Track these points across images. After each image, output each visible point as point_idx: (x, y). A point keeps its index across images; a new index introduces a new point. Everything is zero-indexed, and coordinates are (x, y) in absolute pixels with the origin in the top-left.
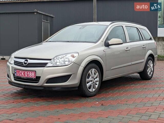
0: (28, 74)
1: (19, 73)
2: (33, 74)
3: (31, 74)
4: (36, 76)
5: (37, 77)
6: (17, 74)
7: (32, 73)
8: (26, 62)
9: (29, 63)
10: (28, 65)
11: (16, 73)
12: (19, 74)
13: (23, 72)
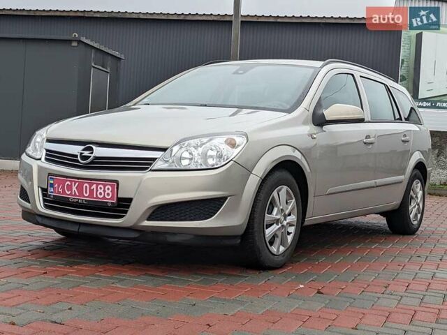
0: (92, 191)
1: (63, 188)
2: (107, 191)
3: (102, 191)
4: (119, 196)
5: (119, 200)
6: (55, 189)
7: (105, 186)
8: (86, 153)
9: (97, 156)
10: (92, 162)
11: (52, 185)
12: (64, 191)
13: (77, 184)
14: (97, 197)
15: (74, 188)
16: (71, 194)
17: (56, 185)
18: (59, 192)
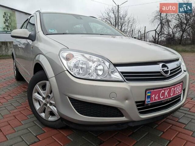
0: (174, 91)
1: (159, 95)
2: (180, 89)
7: (179, 86)
12: (159, 98)
13: (168, 90)
14: (176, 94)
15: (166, 94)
16: (164, 98)
17: (154, 96)
18: (155, 100)
